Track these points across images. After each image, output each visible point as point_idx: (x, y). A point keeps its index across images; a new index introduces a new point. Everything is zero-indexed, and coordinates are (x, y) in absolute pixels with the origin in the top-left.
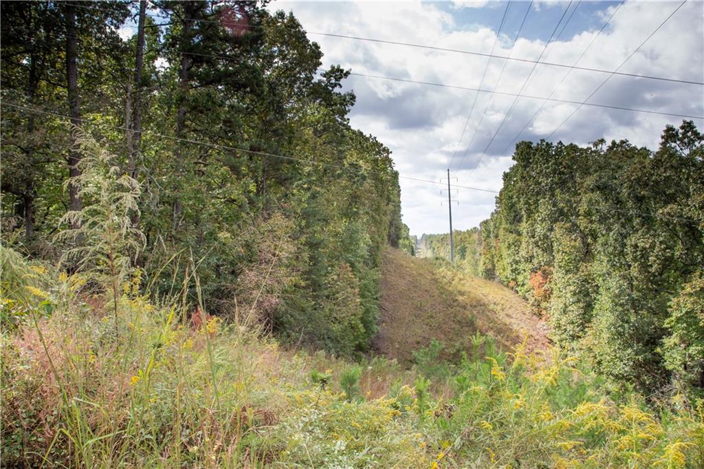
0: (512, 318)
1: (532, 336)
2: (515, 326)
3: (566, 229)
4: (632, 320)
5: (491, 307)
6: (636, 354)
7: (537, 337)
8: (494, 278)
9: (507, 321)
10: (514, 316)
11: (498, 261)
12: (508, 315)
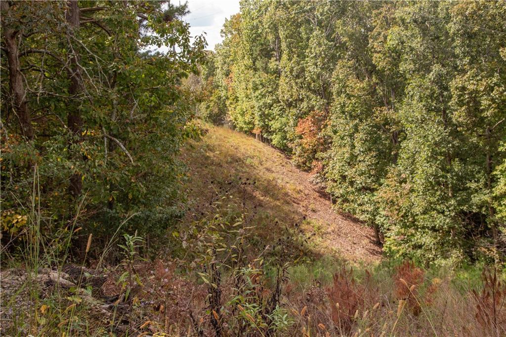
0: (273, 172)
1: (301, 191)
2: (279, 181)
3: (349, 67)
4: (456, 170)
5: (248, 161)
6: (459, 205)
7: (307, 192)
8: (223, 124)
9: (270, 176)
10: (273, 169)
11: (231, 103)
12: (268, 170)
